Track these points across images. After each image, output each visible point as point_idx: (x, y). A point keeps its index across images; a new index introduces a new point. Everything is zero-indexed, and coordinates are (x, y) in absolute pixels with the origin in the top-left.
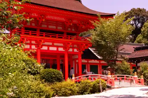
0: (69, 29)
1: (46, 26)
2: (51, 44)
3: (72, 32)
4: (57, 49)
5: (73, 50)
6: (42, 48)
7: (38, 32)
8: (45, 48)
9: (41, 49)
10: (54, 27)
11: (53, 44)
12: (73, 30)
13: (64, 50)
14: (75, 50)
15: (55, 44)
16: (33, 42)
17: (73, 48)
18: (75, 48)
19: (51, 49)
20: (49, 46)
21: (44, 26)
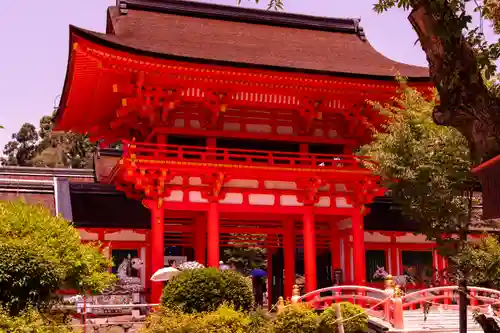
0: (319, 132)
1: (236, 127)
2: (254, 184)
3: (326, 141)
4: (277, 201)
5: (333, 202)
6: (223, 198)
7: (211, 148)
8: (233, 199)
9: (221, 201)
10: (266, 129)
11: (261, 185)
12: (333, 134)
13: (301, 204)
14: (342, 203)
15: (270, 184)
16: (195, 181)
17: (333, 194)
18: (341, 194)
19: (256, 199)
20: (246, 192)
21: (231, 127)
